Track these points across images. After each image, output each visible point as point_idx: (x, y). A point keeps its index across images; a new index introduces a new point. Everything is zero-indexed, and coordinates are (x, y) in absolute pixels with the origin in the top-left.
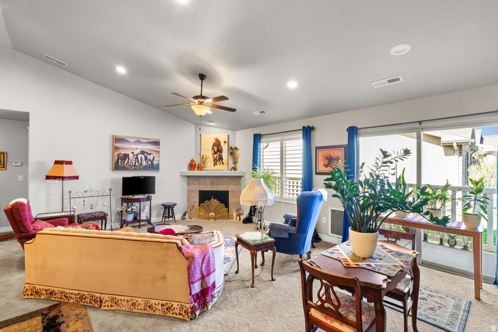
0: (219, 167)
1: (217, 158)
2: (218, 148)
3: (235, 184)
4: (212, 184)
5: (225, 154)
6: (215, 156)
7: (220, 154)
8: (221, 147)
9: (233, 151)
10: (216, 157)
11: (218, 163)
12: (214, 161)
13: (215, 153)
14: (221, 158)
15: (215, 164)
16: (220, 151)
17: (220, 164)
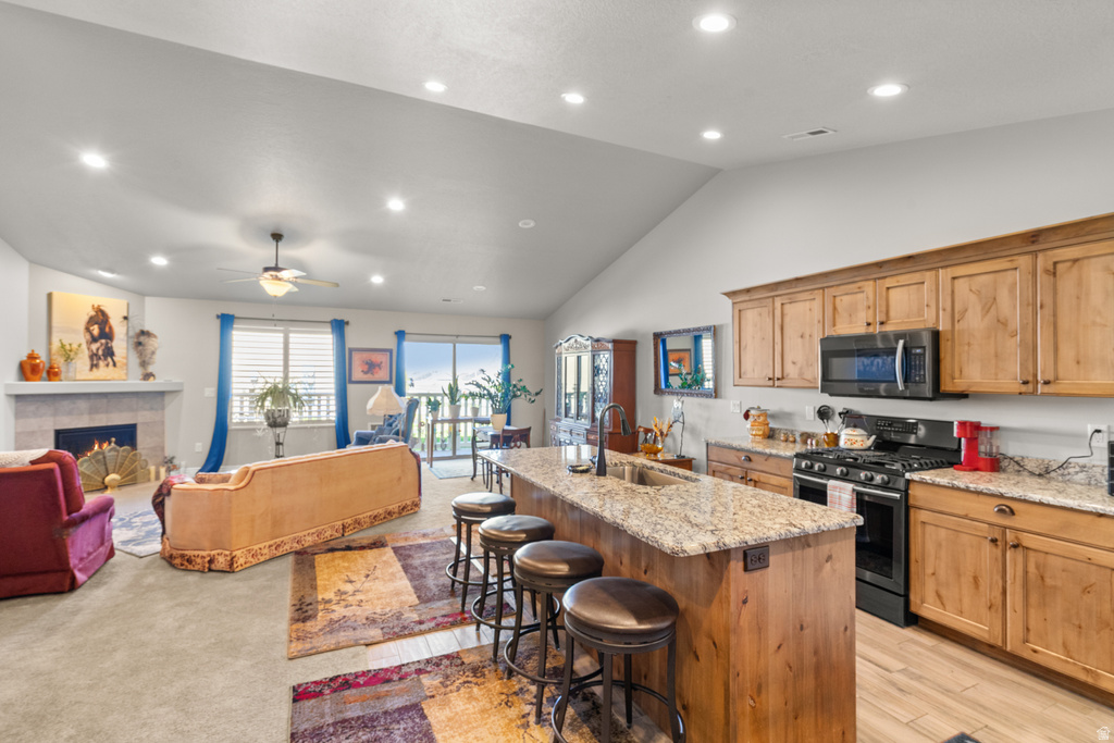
0: (103, 371)
1: (100, 352)
2: (102, 330)
3: (152, 409)
4: (93, 411)
5: (120, 345)
6: (94, 347)
7: (107, 343)
8: (111, 328)
9: (141, 339)
10: (98, 349)
11: (102, 363)
12: (91, 357)
13: (94, 340)
14: (109, 353)
15: (93, 366)
16: (106, 335)
17: (107, 365)
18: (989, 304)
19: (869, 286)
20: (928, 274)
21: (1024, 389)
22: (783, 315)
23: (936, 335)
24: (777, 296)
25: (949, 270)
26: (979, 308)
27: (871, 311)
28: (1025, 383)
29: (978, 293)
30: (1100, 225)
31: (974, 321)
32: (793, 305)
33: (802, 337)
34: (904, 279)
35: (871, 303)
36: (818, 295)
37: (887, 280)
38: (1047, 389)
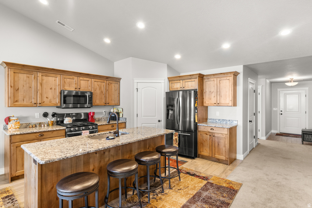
18: (100, 88)
19: (76, 78)
20: (90, 79)
21: (105, 105)
22: (42, 80)
23: (91, 93)
24: (39, 72)
25: (94, 79)
26: (98, 89)
27: (76, 85)
28: (105, 104)
29: (98, 85)
30: (115, 79)
31: (98, 91)
32: (46, 77)
33: (51, 89)
34: (85, 79)
35: (76, 83)
36: (59, 76)
37: (81, 78)
38: (108, 105)
